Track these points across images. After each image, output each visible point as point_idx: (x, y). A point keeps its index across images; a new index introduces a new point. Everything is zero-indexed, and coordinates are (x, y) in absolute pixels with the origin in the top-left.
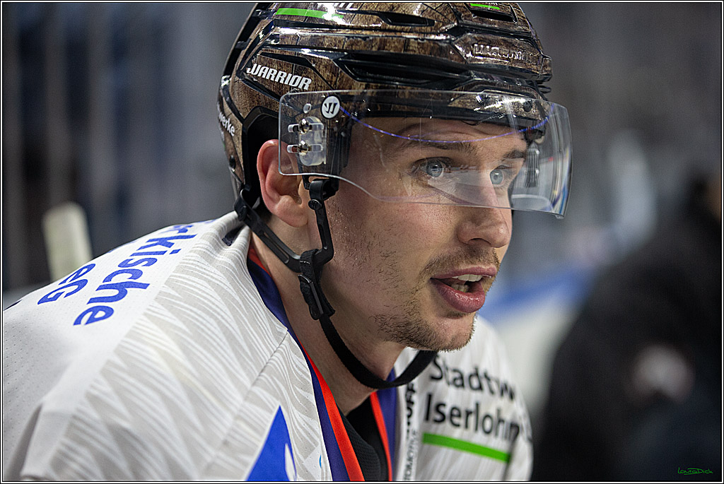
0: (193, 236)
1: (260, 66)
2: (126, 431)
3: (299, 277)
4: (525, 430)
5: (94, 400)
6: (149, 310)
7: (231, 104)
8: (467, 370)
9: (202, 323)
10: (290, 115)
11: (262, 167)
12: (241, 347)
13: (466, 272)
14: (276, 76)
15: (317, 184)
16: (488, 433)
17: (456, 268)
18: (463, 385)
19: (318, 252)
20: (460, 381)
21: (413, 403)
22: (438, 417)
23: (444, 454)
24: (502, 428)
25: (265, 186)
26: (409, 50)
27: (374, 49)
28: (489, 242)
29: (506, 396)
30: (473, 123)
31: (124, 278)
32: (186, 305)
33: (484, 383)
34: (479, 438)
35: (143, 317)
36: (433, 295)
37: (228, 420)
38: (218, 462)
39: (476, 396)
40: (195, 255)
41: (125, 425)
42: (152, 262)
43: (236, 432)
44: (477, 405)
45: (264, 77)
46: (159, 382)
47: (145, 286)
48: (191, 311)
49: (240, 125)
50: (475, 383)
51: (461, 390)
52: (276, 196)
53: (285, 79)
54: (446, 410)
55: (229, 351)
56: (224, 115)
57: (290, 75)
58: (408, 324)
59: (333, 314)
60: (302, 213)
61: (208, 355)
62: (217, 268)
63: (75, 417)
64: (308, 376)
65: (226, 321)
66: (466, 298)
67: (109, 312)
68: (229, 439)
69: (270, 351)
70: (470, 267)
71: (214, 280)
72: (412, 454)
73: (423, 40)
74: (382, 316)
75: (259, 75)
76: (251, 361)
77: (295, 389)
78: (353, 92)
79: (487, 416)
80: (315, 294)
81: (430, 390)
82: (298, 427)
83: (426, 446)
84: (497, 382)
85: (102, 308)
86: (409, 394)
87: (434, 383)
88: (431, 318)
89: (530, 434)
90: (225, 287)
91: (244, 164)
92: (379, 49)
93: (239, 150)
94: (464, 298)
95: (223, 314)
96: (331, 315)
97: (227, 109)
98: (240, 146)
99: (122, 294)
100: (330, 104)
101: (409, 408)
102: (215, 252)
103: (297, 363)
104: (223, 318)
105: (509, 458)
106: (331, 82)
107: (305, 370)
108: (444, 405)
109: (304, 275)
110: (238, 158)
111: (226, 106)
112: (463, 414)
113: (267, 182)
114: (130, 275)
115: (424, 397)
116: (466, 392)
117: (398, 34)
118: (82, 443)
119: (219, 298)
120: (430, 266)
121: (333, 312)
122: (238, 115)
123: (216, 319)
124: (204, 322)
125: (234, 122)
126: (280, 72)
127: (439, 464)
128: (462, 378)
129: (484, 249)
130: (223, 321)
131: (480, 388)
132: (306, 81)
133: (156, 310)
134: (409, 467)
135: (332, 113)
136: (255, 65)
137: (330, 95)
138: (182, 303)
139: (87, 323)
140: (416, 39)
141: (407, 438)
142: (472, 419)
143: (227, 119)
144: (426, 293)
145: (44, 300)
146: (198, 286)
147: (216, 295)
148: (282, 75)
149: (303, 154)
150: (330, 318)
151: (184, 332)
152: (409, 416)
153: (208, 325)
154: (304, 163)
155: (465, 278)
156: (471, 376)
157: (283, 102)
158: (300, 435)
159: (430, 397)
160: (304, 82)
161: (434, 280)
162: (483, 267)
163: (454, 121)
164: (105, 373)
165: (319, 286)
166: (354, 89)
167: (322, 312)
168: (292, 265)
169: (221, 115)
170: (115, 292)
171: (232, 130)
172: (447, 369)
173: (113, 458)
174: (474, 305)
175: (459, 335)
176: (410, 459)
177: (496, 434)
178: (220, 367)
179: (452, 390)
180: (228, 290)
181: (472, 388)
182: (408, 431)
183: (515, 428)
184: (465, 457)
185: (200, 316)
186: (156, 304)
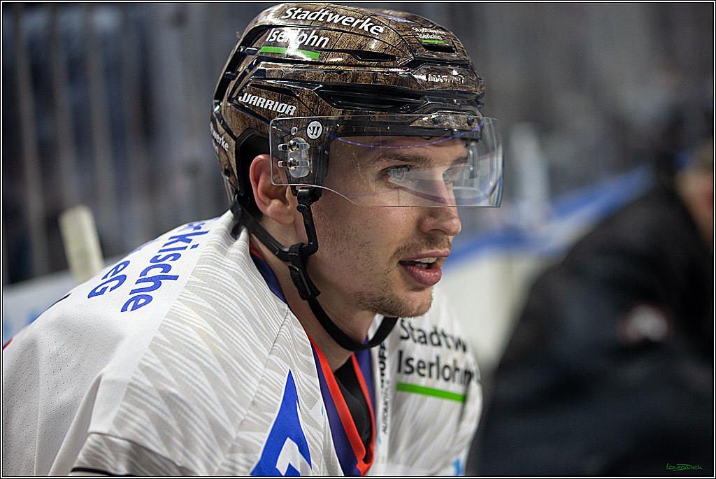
0: (207, 232)
1: (250, 95)
2: (174, 395)
3: (289, 267)
4: (475, 375)
5: (146, 370)
6: (181, 296)
7: (224, 125)
8: (428, 330)
9: (225, 304)
10: (279, 136)
11: (254, 176)
12: (257, 322)
13: (427, 256)
14: (265, 104)
15: (304, 192)
16: (447, 380)
17: (419, 253)
18: (426, 342)
19: (304, 246)
20: (424, 339)
21: (385, 358)
22: (408, 369)
23: (414, 398)
24: (458, 375)
25: (257, 193)
26: (377, 82)
27: (348, 82)
28: (446, 232)
29: (460, 349)
30: (428, 137)
31: (157, 272)
32: (211, 290)
33: (442, 339)
34: (440, 385)
35: (178, 302)
36: (402, 274)
37: (255, 385)
38: (249, 418)
39: (436, 350)
40: (211, 247)
41: (173, 390)
42: (177, 257)
43: (261, 394)
44: (438, 358)
45: (254, 104)
46: (197, 354)
47: (175, 278)
48: (216, 294)
49: (233, 142)
50: (435, 340)
51: (424, 346)
52: (267, 200)
53: (273, 106)
54: (414, 364)
55: (249, 327)
56: (218, 133)
57: (277, 103)
58: (383, 298)
59: (319, 294)
60: (289, 214)
61: (234, 331)
62: (231, 259)
63: (131, 384)
64: (307, 343)
65: (244, 302)
66: (429, 274)
67: (149, 299)
68: (257, 400)
69: (277, 324)
70: (430, 251)
71: (230, 269)
72: (387, 399)
73: (388, 73)
74: (361, 293)
75: (250, 103)
76: (267, 334)
77: (298, 354)
78: (332, 117)
79: (446, 366)
80: (304, 280)
81: (401, 348)
82: (304, 385)
83: (399, 393)
84: (452, 338)
85: (143, 297)
86: (382, 351)
87: (404, 342)
88: (401, 293)
89: (479, 377)
90: (240, 274)
91: (237, 174)
92: (352, 81)
93: (233, 162)
94: (426, 274)
95: (241, 296)
96: (317, 295)
97: (221, 129)
98: (234, 159)
99: (157, 285)
100: (314, 128)
101: (382, 362)
102: (226, 246)
103: (298, 333)
104: (242, 300)
105: (464, 399)
106: (313, 109)
107: (304, 337)
108: (412, 359)
109: (293, 264)
110: (232, 169)
111: (219, 126)
112: (427, 366)
113: (259, 189)
114: (162, 269)
115: (396, 354)
116: (429, 347)
117: (367, 69)
118: (140, 406)
119: (236, 283)
120: (398, 251)
121: (319, 293)
122: (230, 133)
123: (236, 300)
124: (228, 303)
125: (228, 140)
126: (268, 101)
127: (410, 407)
128: (425, 336)
129: (440, 236)
130: (242, 302)
131: (439, 344)
132: (292, 108)
133: (188, 296)
134: (385, 410)
135: (316, 134)
136: (246, 94)
137: (313, 120)
138: (207, 288)
139: (132, 310)
140: (382, 72)
141: (382, 386)
142: (434, 369)
143: (221, 136)
144: (396, 273)
145: (93, 294)
146: (219, 274)
147: (233, 281)
148: (270, 103)
149: (293, 168)
150: (317, 298)
151: (213, 313)
152: (382, 369)
153: (231, 306)
154: (293, 175)
155: (425, 260)
156: (432, 334)
157: (272, 125)
158: (306, 391)
159: (401, 353)
160: (289, 109)
161: (401, 263)
162: (440, 251)
163: (415, 137)
164: (153, 347)
165: (306, 272)
166: (333, 115)
167: (310, 294)
168: (282, 256)
169: (214, 133)
170: (152, 284)
171: (226, 146)
172: (412, 329)
173: (166, 418)
174: (434, 279)
175: (422, 304)
176: (386, 403)
177: (454, 381)
178: (244, 340)
179: (418, 346)
180: (242, 276)
181: (434, 345)
182: (382, 381)
183: (468, 375)
184: (431, 401)
185: (224, 298)
186: (186, 291)
